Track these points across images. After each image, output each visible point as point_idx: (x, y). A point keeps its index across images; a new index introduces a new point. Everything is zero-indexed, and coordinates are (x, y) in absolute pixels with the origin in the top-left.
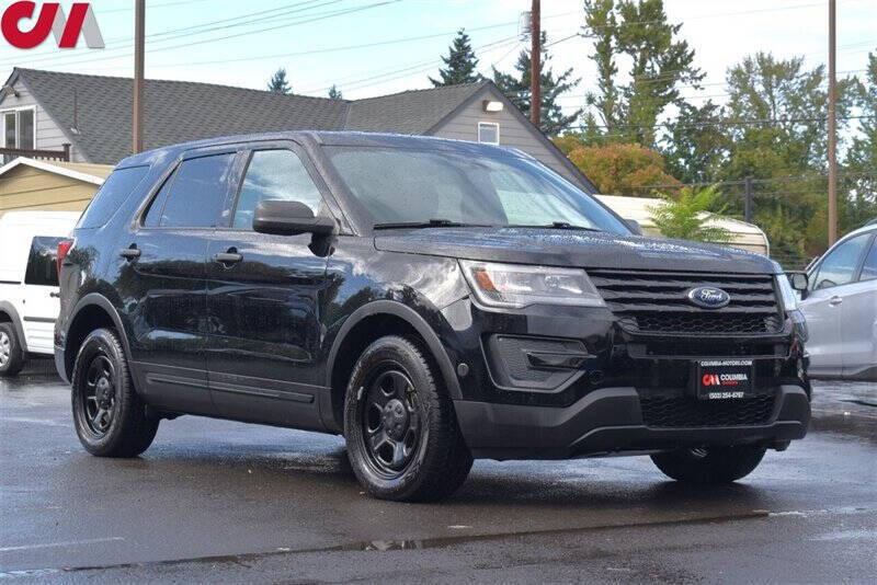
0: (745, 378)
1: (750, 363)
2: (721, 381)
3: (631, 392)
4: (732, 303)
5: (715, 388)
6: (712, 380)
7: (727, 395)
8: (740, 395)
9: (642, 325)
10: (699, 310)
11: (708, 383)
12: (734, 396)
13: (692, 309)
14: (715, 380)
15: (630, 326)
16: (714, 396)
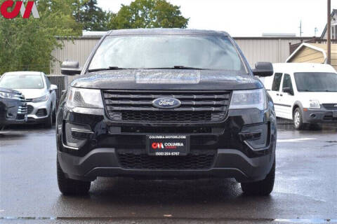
0: (182, 145)
1: (184, 137)
2: (164, 146)
3: (112, 151)
4: (182, 106)
5: (160, 150)
6: (159, 145)
7: (167, 154)
8: (177, 154)
9: (124, 118)
10: (157, 109)
11: (155, 147)
12: (173, 154)
13: (153, 109)
14: (161, 146)
15: (118, 118)
16: (158, 154)
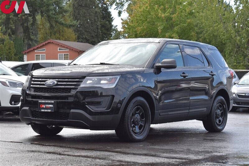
3: (28, 108)
5: (43, 108)
6: (43, 106)
7: (46, 111)
8: (50, 111)
11: (41, 107)
12: (48, 111)
14: (44, 106)
16: (42, 110)
